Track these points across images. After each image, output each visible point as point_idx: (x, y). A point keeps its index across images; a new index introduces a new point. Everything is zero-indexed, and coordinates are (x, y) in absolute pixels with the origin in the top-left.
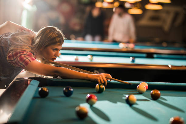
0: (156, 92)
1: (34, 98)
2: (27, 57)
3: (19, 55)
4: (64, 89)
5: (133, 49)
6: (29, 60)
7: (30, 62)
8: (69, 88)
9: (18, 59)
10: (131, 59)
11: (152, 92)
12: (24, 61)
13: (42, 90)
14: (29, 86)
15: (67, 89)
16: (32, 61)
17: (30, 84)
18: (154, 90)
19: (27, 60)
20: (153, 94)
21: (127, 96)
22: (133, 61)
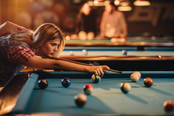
0: (149, 80)
1: (35, 89)
2: (27, 54)
3: (19, 52)
4: (63, 80)
5: (124, 43)
6: (29, 56)
7: (30, 58)
8: (67, 79)
9: (19, 56)
10: (123, 52)
11: (145, 80)
12: (24, 58)
13: (41, 82)
14: (29, 79)
15: (65, 80)
16: (31, 57)
17: (30, 77)
18: (147, 78)
19: (27, 56)
20: (146, 81)
21: (122, 84)
22: (125, 54)
